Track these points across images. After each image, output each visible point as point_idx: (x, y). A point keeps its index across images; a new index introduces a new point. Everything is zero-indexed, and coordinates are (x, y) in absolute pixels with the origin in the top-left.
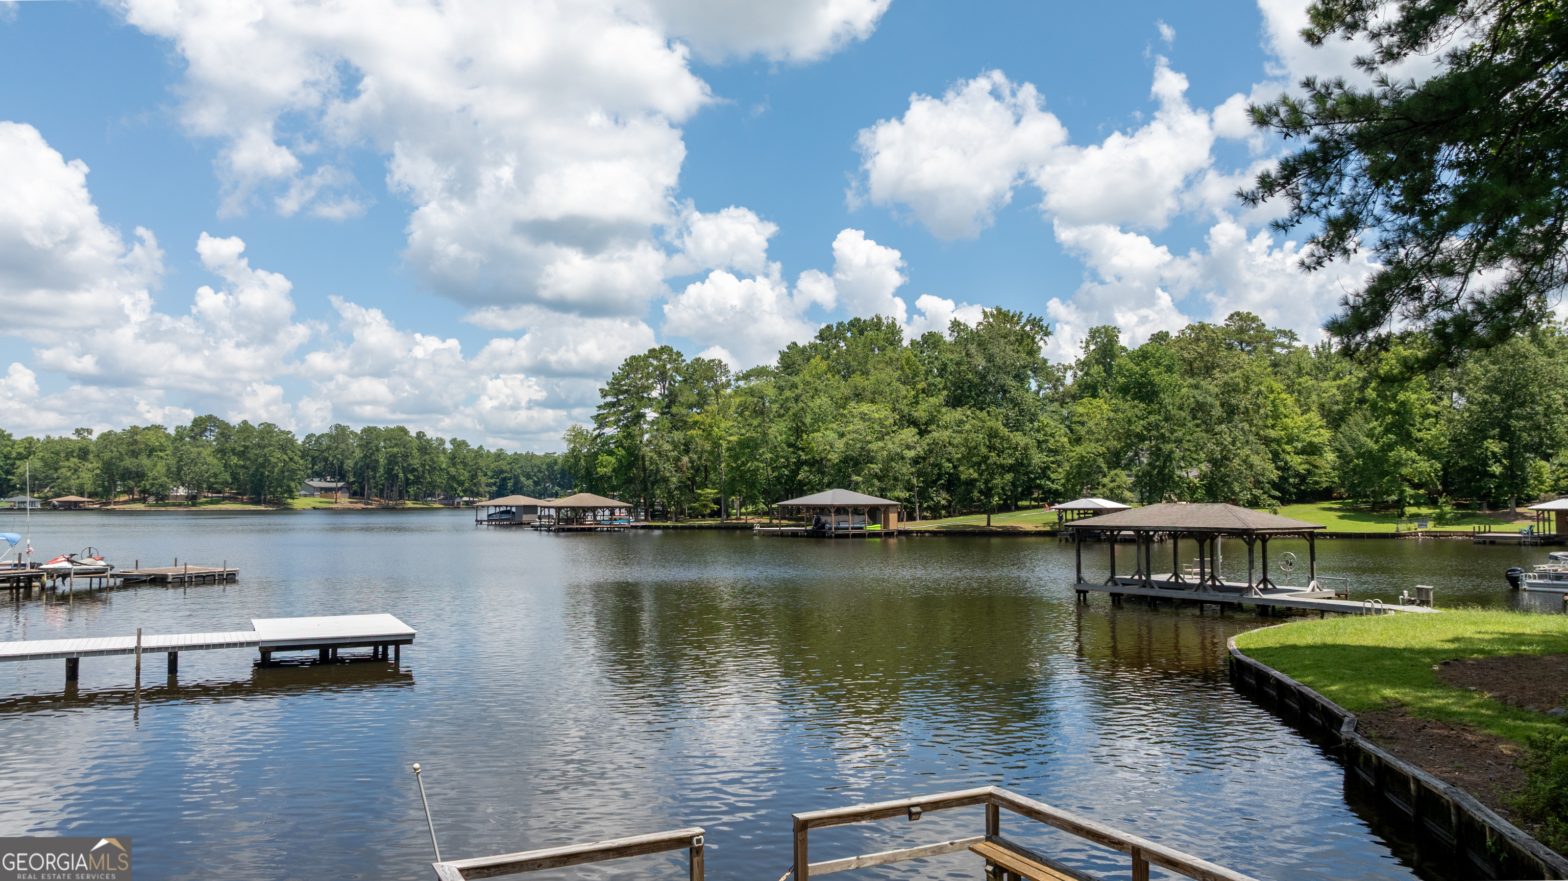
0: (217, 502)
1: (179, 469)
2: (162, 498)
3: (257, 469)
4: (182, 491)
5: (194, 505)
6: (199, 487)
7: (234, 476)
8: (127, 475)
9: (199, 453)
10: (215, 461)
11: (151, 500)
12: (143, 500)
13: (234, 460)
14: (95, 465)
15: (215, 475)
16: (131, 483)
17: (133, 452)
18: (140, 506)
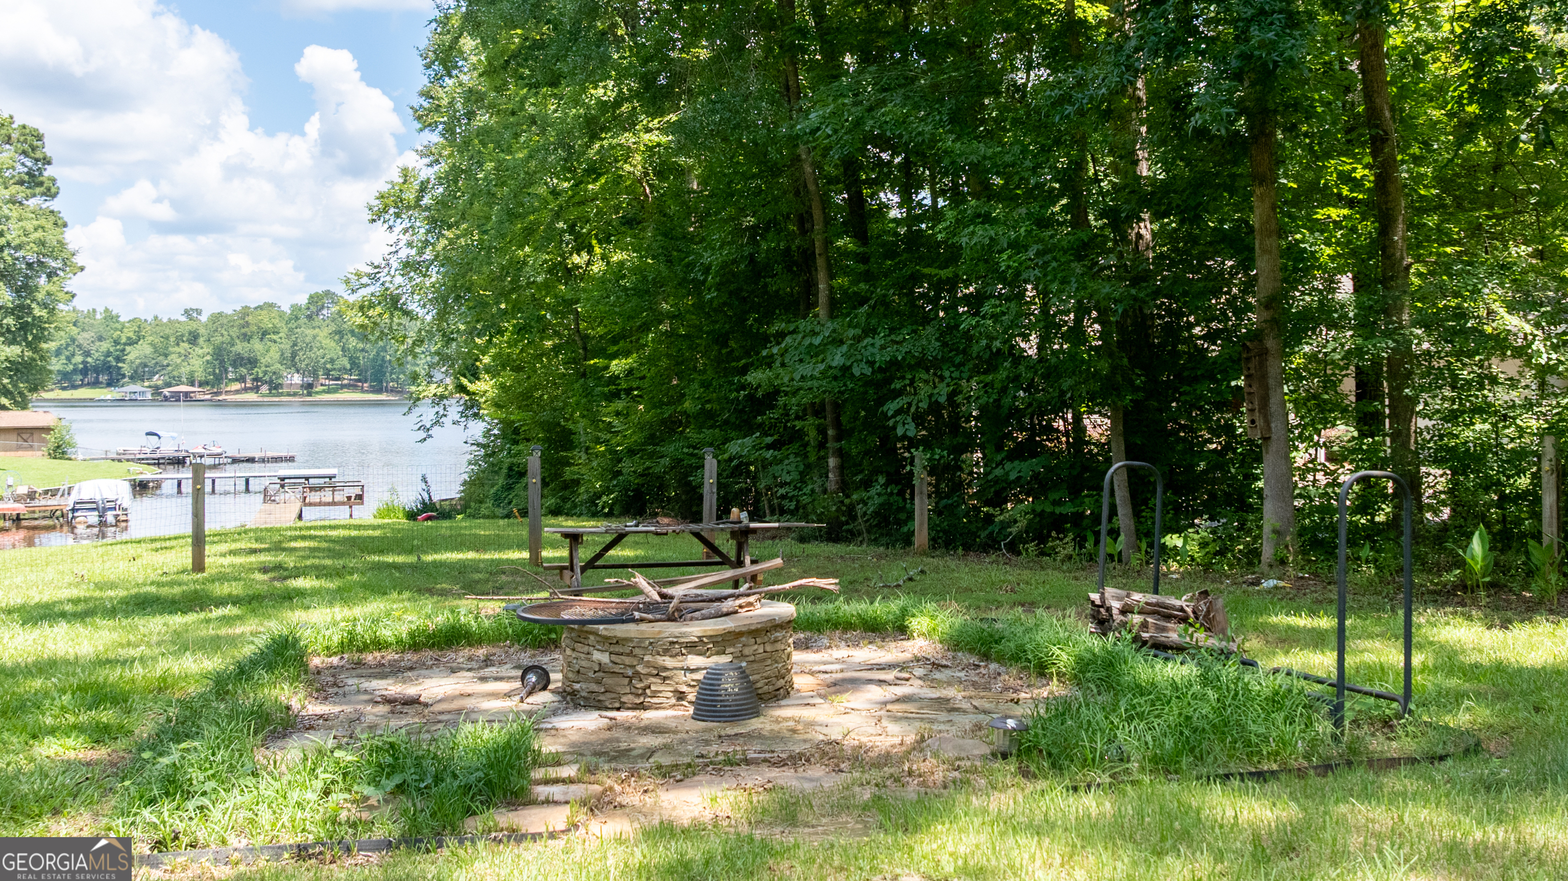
0: (335, 391)
1: (294, 355)
2: (275, 387)
3: (378, 354)
4: (297, 379)
5: (309, 394)
6: (315, 374)
7: (354, 362)
8: (239, 361)
9: (315, 337)
10: (333, 344)
11: (265, 389)
12: (256, 389)
13: (353, 342)
14: (206, 350)
15: (332, 361)
16: (244, 371)
17: (245, 335)
18: (251, 397)
